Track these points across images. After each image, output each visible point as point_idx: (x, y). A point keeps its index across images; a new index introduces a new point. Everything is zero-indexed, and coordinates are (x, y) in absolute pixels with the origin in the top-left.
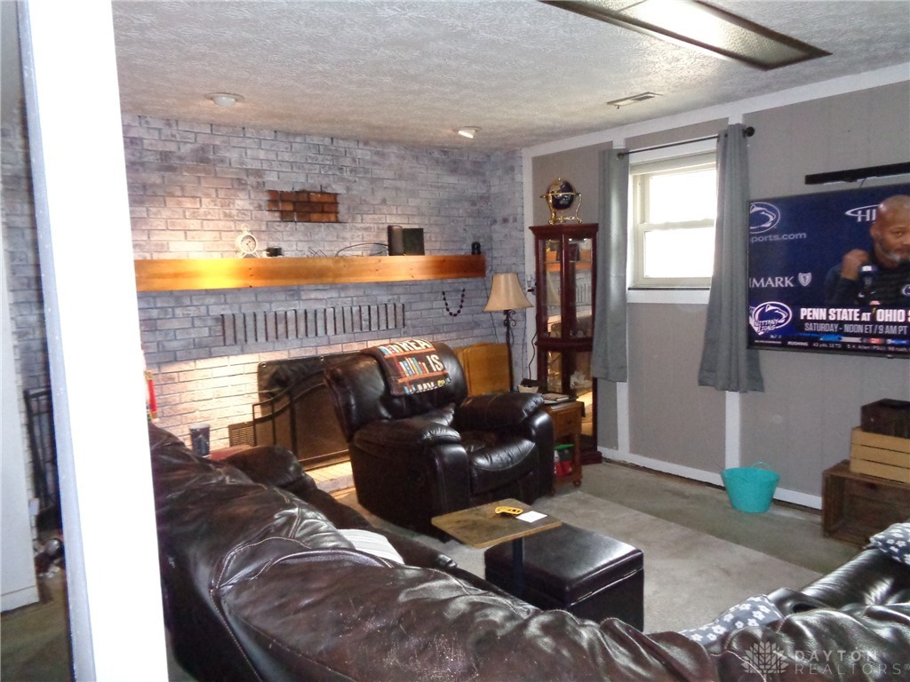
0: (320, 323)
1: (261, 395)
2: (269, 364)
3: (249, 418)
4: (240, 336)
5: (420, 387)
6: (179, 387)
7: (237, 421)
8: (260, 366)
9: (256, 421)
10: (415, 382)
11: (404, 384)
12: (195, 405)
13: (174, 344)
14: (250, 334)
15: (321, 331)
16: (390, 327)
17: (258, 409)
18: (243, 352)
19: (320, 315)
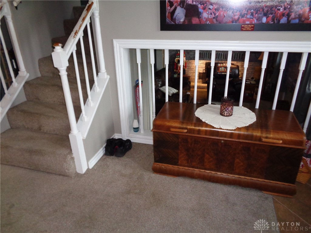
0: (220, 56)
1: (205, 68)
2: (208, 63)
3: (202, 72)
4: (203, 57)
5: (224, 73)
6: (191, 64)
7: (200, 72)
8: (206, 63)
9: (203, 73)
10: (221, 72)
11: (219, 72)
12: (194, 68)
13: (191, 57)
14: (205, 56)
15: (220, 58)
16: (238, 59)
17: (205, 71)
18: (203, 60)
19: (220, 55)
